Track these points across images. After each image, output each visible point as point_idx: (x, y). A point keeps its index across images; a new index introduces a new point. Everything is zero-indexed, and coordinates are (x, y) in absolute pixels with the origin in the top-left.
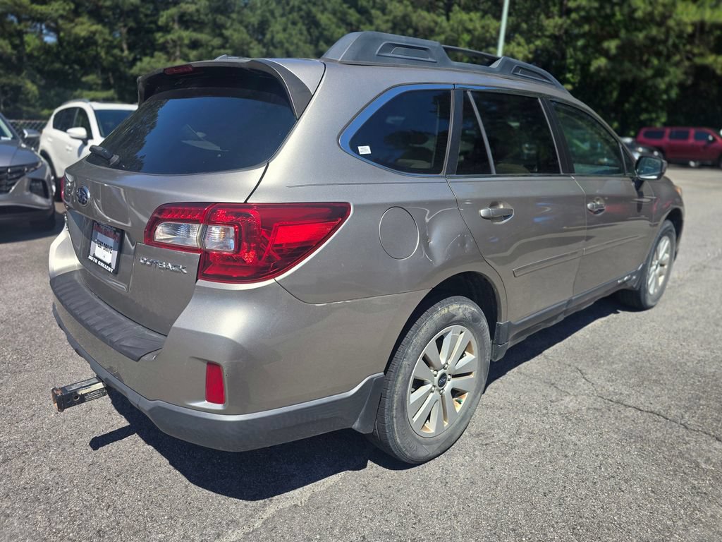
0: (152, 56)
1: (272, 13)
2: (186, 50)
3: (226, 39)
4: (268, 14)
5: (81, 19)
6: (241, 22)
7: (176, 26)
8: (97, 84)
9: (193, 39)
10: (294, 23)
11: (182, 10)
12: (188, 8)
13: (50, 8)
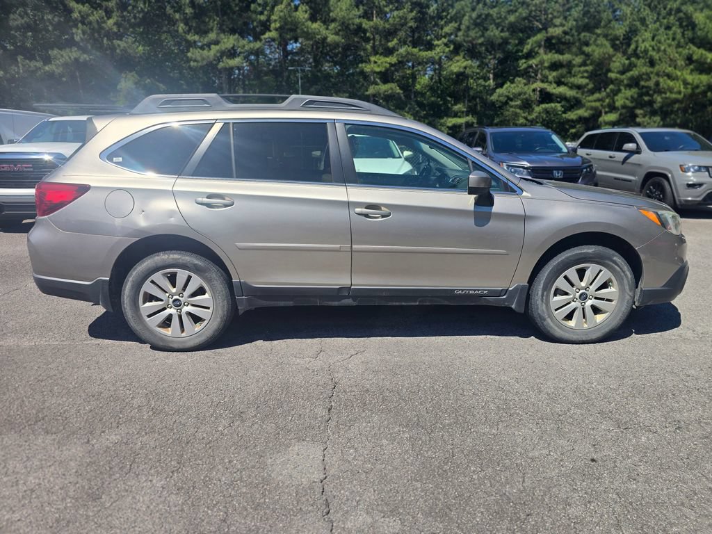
0: (512, 82)
1: (643, 21)
2: (546, 72)
3: (588, 55)
4: (638, 24)
5: (457, 58)
6: (606, 36)
7: (542, 51)
8: (463, 112)
9: (553, 61)
10: (668, 28)
11: (549, 35)
12: (555, 31)
13: (433, 52)
